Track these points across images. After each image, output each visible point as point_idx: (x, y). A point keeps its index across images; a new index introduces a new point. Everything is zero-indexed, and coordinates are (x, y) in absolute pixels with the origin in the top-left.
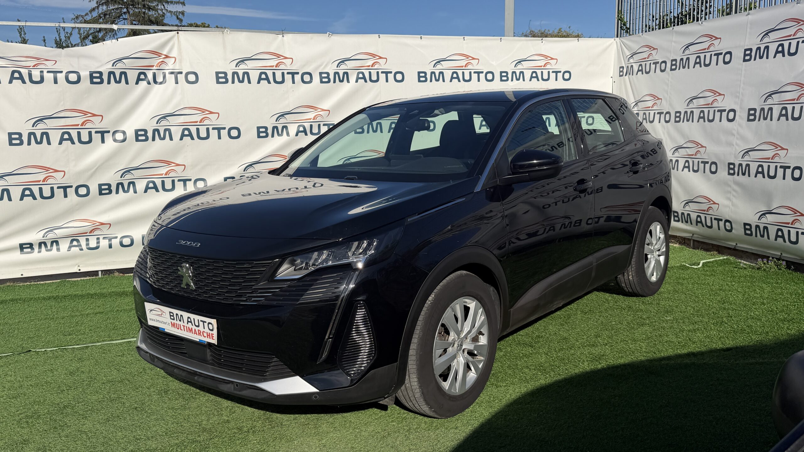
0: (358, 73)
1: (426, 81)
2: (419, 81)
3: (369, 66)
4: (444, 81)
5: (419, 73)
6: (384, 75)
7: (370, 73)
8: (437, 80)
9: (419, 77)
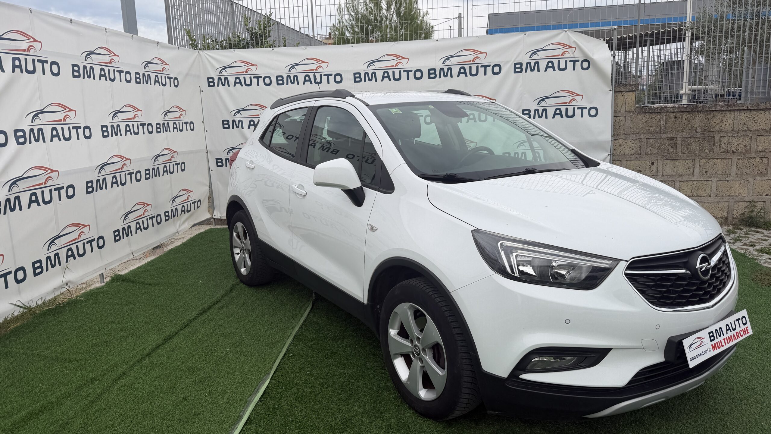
0: (14, 59)
1: (79, 77)
2: (74, 76)
3: (24, 50)
4: (94, 79)
5: (73, 66)
6: (40, 64)
7: (26, 59)
8: (89, 77)
9: (74, 71)
